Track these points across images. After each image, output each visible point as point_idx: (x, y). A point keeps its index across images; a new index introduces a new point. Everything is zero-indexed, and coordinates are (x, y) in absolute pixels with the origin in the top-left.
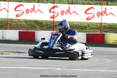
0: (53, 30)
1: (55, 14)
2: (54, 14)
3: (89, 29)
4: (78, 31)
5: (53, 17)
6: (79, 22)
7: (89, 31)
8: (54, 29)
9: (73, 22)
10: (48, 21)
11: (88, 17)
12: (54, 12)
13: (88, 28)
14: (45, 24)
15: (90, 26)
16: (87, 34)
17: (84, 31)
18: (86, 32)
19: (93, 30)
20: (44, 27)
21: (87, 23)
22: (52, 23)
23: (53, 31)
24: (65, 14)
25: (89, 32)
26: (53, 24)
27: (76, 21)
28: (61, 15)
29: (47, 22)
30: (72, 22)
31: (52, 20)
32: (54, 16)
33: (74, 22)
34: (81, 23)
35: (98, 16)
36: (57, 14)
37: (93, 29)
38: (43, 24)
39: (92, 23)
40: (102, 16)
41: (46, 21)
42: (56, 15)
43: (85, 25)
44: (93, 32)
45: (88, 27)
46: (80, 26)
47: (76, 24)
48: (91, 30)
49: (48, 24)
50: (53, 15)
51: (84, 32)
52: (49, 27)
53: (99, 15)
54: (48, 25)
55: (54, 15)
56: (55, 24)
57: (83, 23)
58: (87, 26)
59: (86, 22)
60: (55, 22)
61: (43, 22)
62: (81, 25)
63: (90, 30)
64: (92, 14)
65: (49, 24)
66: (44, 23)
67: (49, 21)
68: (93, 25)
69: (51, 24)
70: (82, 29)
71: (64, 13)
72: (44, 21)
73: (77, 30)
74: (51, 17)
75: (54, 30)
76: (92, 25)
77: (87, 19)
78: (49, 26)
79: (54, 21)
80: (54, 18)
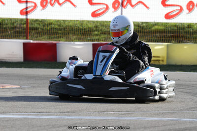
0: (25, 38)
1: (29, 5)
2: (27, 5)
3: (97, 35)
4: (77, 39)
5: (25, 11)
6: (77, 21)
7: (97, 38)
8: (29, 35)
9: (66, 21)
10: (16, 20)
11: (95, 12)
12: (27, 2)
13: (96, 33)
14: (9, 25)
15: (100, 28)
16: (93, 44)
17: (89, 38)
18: (93, 40)
19: (106, 36)
20: (7, 31)
21: (93, 22)
22: (22, 23)
23: (27, 39)
24: (49, 5)
25: (98, 40)
26: (25, 26)
27: (72, 19)
28: (41, 8)
29: (13, 21)
30: (64, 20)
31: (24, 17)
32: (28, 10)
33: (68, 20)
34: (82, 22)
35: (115, 8)
36: (33, 5)
37: (105, 34)
38: (4, 26)
39: (103, 22)
40: (123, 8)
41: (11, 19)
42: (32, 8)
43: (90, 26)
44: (105, 41)
45: (97, 30)
46: (81, 29)
47: (71, 24)
48: (102, 36)
49: (15, 25)
50: (25, 7)
51: (89, 41)
52: (18, 32)
53: (116, 6)
54: (15, 27)
55: (27, 8)
56: (29, 26)
57: (85, 23)
58: (94, 29)
59: (91, 21)
60: (29, 21)
61: (6, 21)
62: (81, 27)
63: (100, 35)
64: (104, 4)
65: (18, 26)
66: (7, 24)
67: (18, 19)
68: (106, 27)
69: (22, 26)
70: (84, 34)
71: (47, 3)
72: (7, 19)
73: (74, 37)
74: (22, 12)
75: (29, 37)
76: (103, 25)
77: (94, 14)
78: (18, 30)
79: (27, 19)
80: (27, 13)
